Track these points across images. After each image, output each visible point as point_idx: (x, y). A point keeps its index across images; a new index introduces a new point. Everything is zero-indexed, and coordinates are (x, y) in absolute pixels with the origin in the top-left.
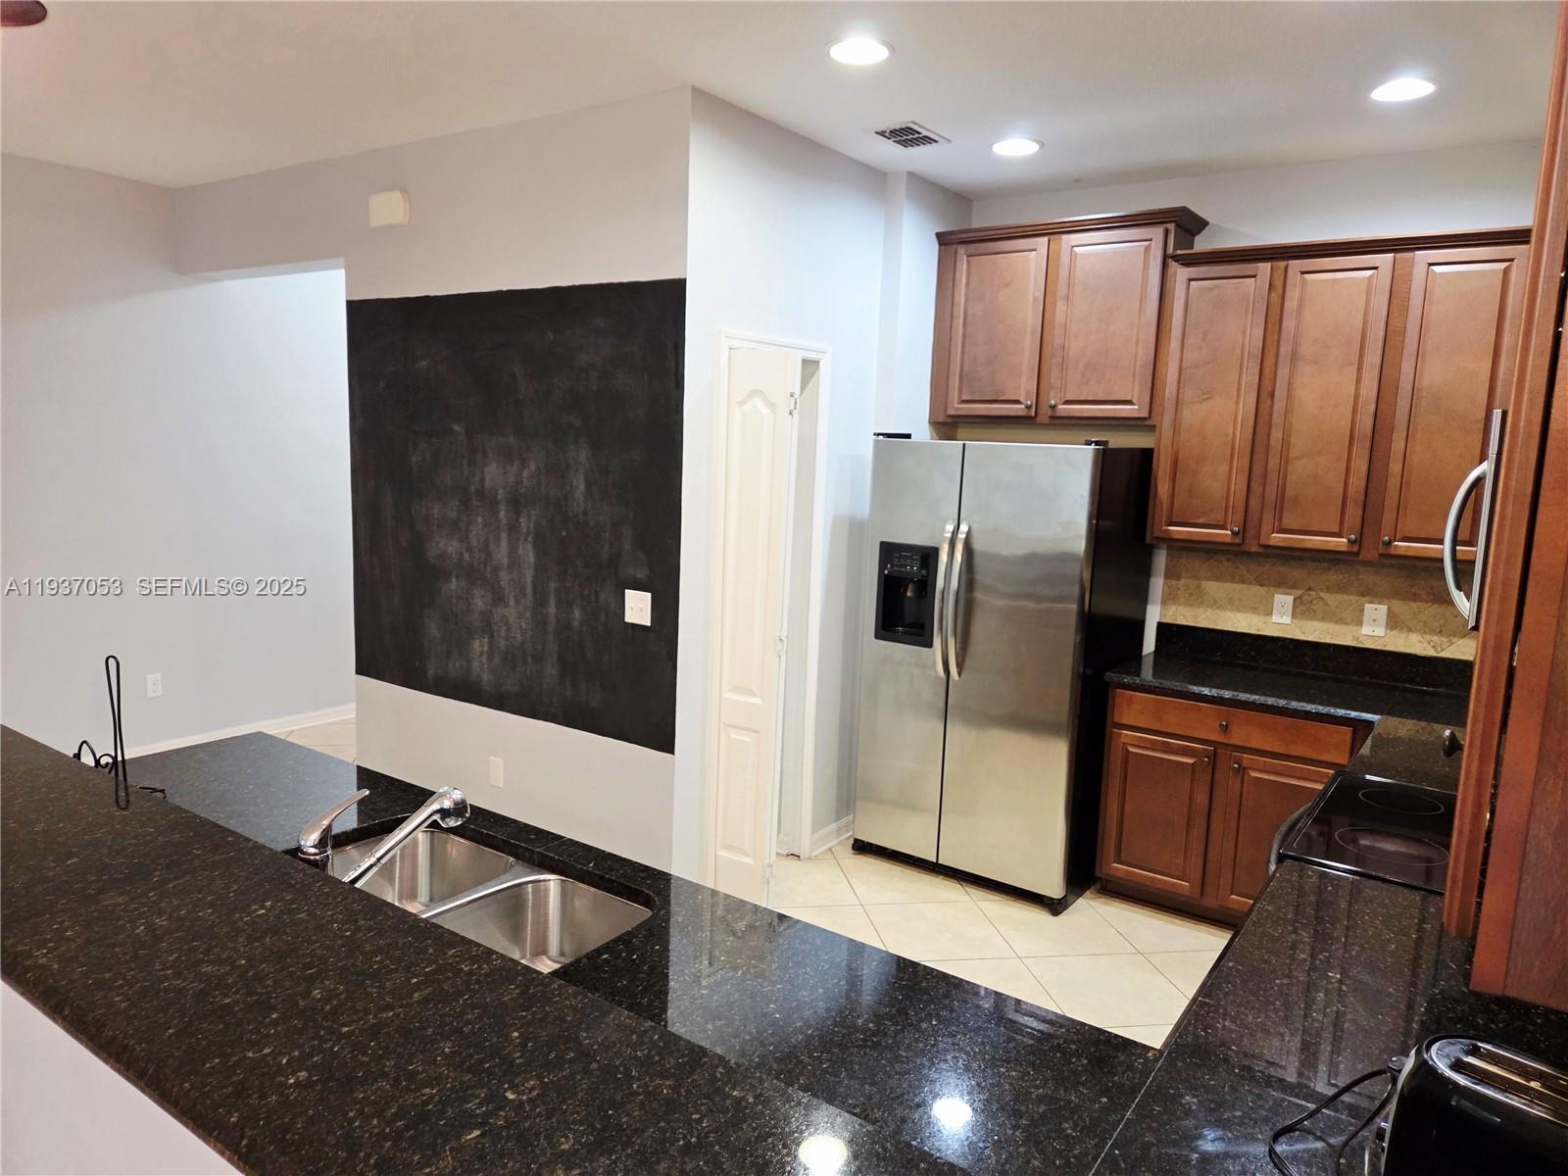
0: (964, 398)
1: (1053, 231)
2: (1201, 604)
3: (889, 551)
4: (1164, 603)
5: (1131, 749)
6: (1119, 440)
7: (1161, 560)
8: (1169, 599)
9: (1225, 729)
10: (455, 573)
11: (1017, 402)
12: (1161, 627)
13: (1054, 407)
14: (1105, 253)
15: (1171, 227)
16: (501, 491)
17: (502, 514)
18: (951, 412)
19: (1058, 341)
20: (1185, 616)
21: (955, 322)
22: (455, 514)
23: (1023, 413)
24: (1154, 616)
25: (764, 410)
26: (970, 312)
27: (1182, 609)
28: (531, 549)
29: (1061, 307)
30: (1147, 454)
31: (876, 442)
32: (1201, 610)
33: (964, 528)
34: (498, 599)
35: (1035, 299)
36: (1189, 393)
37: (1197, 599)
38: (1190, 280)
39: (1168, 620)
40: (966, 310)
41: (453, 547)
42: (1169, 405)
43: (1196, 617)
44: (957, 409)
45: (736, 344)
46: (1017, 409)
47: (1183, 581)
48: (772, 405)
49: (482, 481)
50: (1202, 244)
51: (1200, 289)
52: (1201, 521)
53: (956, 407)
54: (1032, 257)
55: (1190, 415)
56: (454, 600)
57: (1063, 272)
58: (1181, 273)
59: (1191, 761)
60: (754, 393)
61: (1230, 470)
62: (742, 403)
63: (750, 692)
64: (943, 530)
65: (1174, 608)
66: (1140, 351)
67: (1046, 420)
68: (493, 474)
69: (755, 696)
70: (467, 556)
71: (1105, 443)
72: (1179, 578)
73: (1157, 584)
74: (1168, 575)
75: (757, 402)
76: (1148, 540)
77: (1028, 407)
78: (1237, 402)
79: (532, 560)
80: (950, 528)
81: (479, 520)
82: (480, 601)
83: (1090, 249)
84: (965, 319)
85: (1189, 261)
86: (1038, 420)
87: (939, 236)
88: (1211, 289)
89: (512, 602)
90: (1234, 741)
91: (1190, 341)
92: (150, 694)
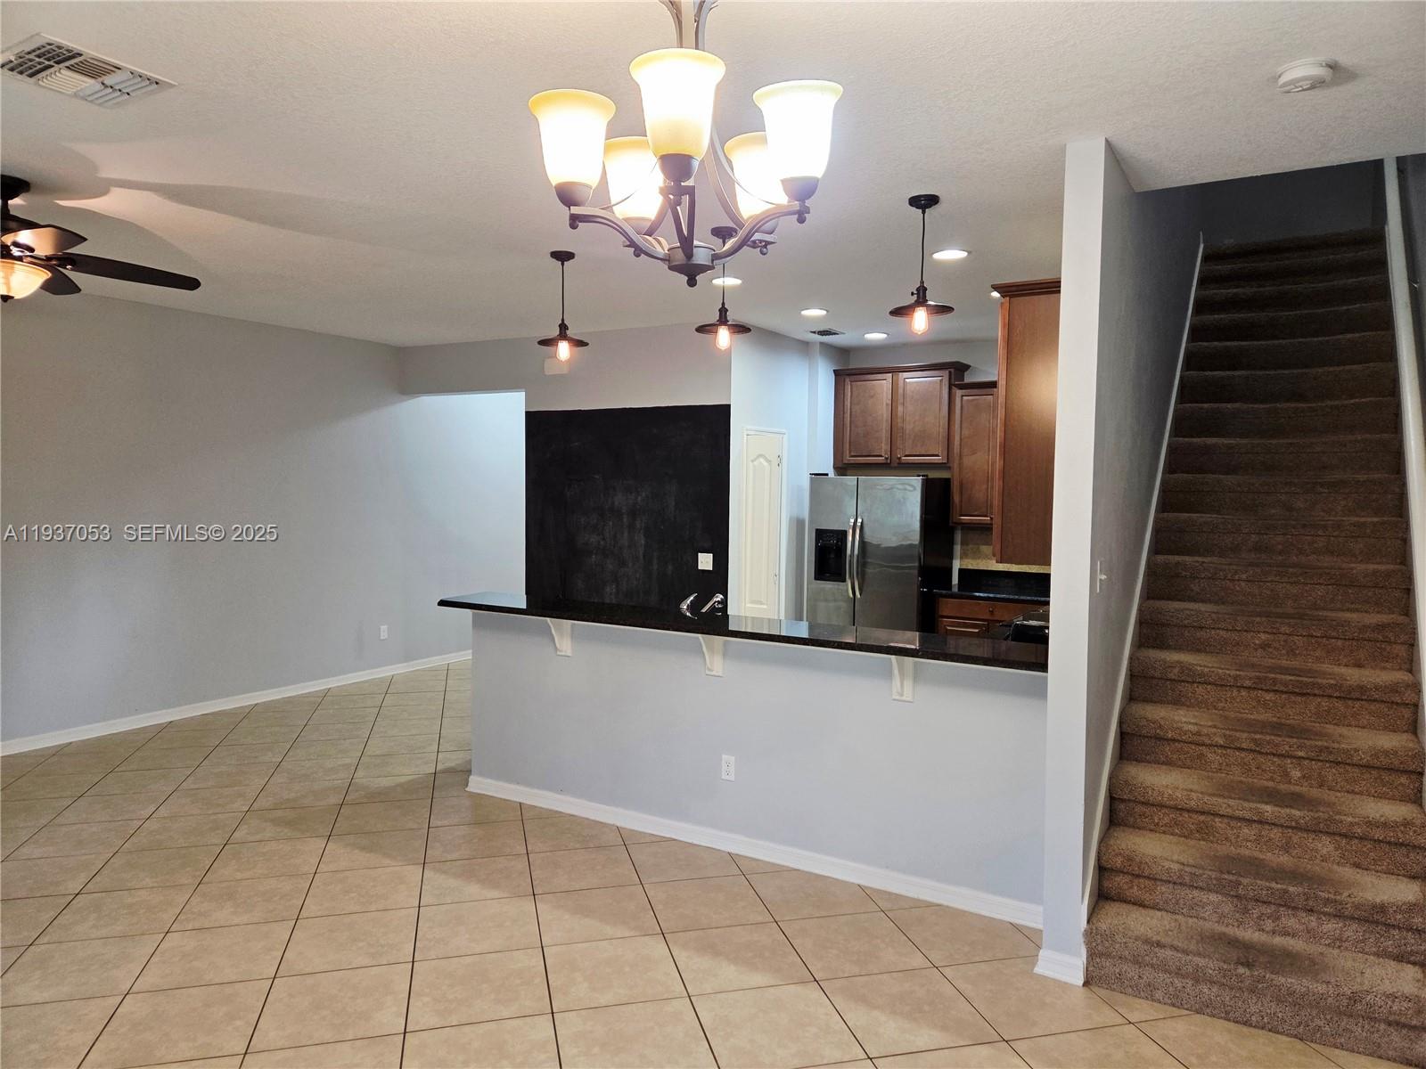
0: (853, 454)
1: (895, 371)
2: (979, 558)
3: (820, 534)
4: (961, 558)
5: (949, 628)
6: (933, 475)
7: (958, 536)
8: (964, 556)
9: (992, 613)
10: (595, 552)
11: (881, 456)
12: (961, 571)
13: (900, 458)
14: (921, 382)
15: (952, 370)
16: (624, 508)
17: (625, 520)
18: (846, 462)
19: (900, 425)
20: (972, 564)
21: (846, 415)
22: (595, 521)
23: (884, 462)
24: (957, 565)
25: (765, 464)
26: (853, 410)
27: (970, 561)
28: (642, 537)
29: (900, 409)
30: (947, 482)
31: (811, 478)
32: (980, 561)
33: (859, 520)
34: (623, 563)
35: (887, 405)
36: (965, 451)
37: (977, 555)
38: (963, 396)
39: (964, 567)
40: (851, 409)
41: (594, 539)
42: (957, 459)
43: (978, 564)
44: (849, 460)
45: (749, 433)
46: (881, 459)
47: (971, 546)
48: (769, 461)
49: (613, 503)
50: (969, 379)
51: (968, 400)
52: (976, 513)
53: (848, 459)
54: (883, 384)
55: (968, 461)
56: (594, 567)
57: (901, 391)
58: (959, 393)
59: (977, 631)
60: (761, 456)
61: (988, 488)
62: (752, 461)
63: (761, 603)
64: (849, 522)
65: (966, 560)
66: (941, 430)
67: (896, 465)
68: (620, 500)
69: (764, 604)
70: (602, 543)
71: (927, 476)
72: (967, 545)
73: (958, 549)
74: (962, 544)
75: (762, 460)
76: (951, 524)
77: (887, 459)
78: (989, 455)
79: (643, 542)
80: (852, 521)
81: (611, 523)
82: (610, 565)
83: (913, 380)
84: (851, 412)
85: (961, 387)
86: (892, 465)
87: (834, 371)
88: (973, 400)
89: (630, 565)
90: (996, 618)
91: (964, 425)
92: (382, 638)
